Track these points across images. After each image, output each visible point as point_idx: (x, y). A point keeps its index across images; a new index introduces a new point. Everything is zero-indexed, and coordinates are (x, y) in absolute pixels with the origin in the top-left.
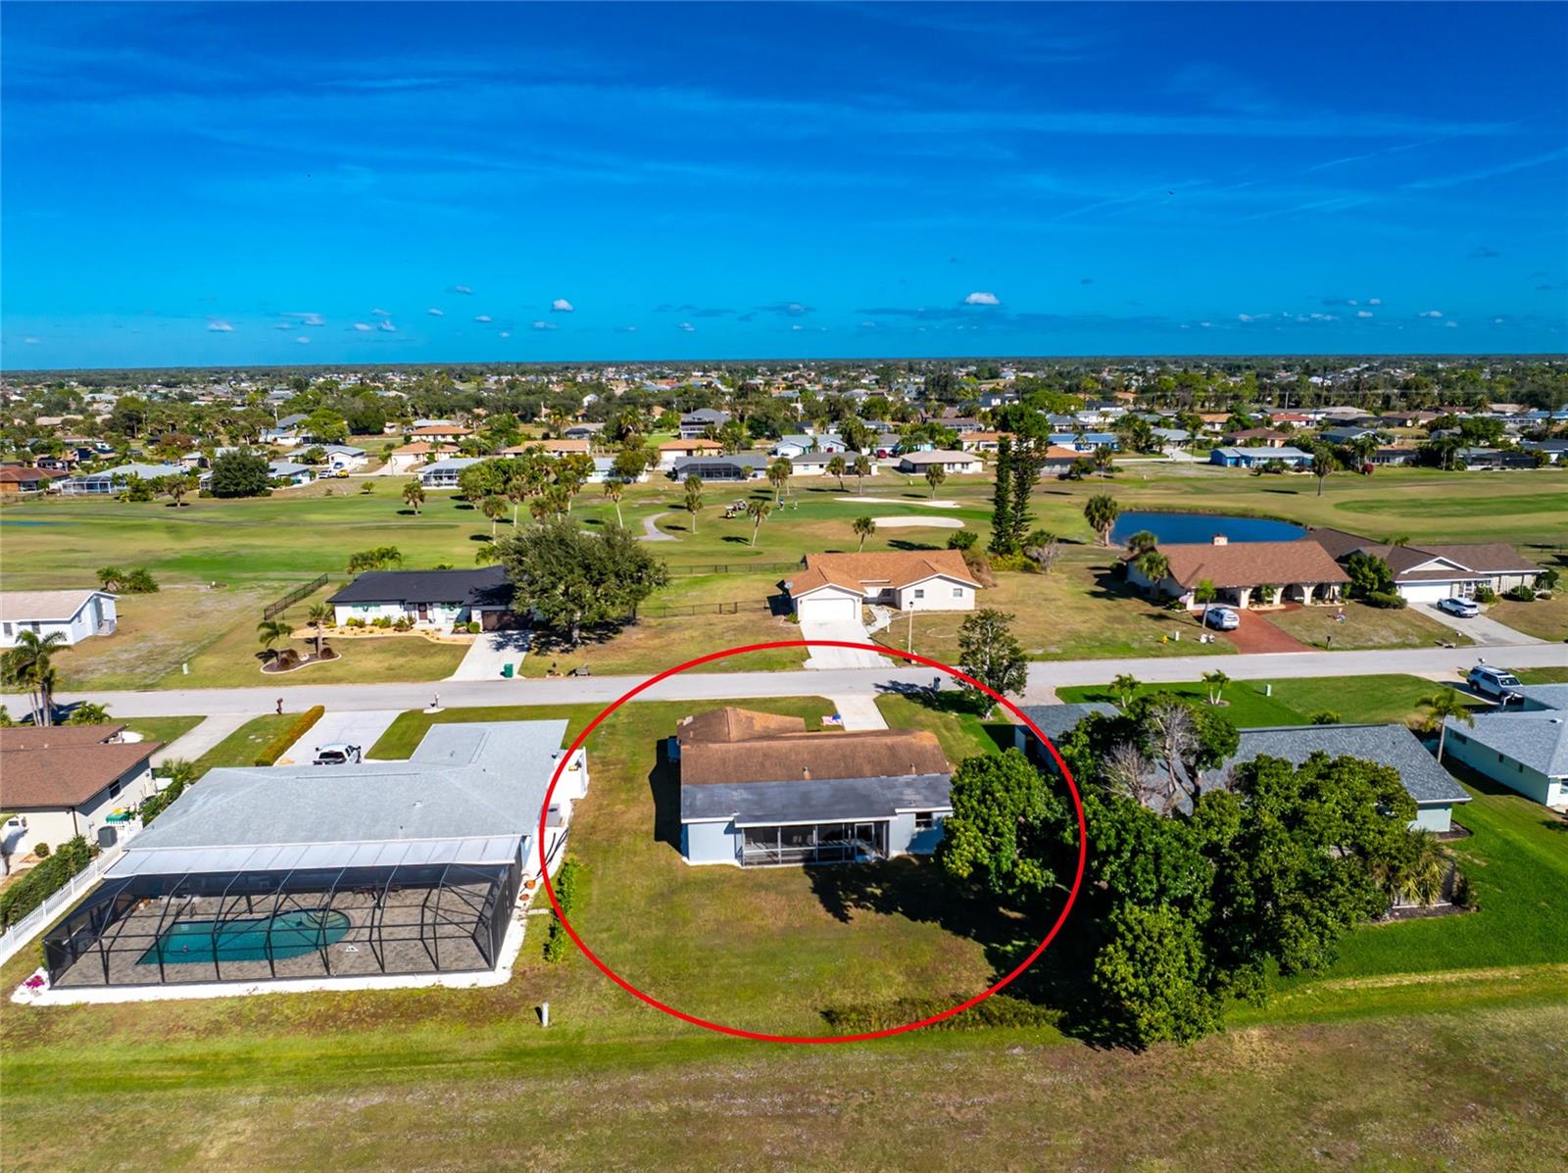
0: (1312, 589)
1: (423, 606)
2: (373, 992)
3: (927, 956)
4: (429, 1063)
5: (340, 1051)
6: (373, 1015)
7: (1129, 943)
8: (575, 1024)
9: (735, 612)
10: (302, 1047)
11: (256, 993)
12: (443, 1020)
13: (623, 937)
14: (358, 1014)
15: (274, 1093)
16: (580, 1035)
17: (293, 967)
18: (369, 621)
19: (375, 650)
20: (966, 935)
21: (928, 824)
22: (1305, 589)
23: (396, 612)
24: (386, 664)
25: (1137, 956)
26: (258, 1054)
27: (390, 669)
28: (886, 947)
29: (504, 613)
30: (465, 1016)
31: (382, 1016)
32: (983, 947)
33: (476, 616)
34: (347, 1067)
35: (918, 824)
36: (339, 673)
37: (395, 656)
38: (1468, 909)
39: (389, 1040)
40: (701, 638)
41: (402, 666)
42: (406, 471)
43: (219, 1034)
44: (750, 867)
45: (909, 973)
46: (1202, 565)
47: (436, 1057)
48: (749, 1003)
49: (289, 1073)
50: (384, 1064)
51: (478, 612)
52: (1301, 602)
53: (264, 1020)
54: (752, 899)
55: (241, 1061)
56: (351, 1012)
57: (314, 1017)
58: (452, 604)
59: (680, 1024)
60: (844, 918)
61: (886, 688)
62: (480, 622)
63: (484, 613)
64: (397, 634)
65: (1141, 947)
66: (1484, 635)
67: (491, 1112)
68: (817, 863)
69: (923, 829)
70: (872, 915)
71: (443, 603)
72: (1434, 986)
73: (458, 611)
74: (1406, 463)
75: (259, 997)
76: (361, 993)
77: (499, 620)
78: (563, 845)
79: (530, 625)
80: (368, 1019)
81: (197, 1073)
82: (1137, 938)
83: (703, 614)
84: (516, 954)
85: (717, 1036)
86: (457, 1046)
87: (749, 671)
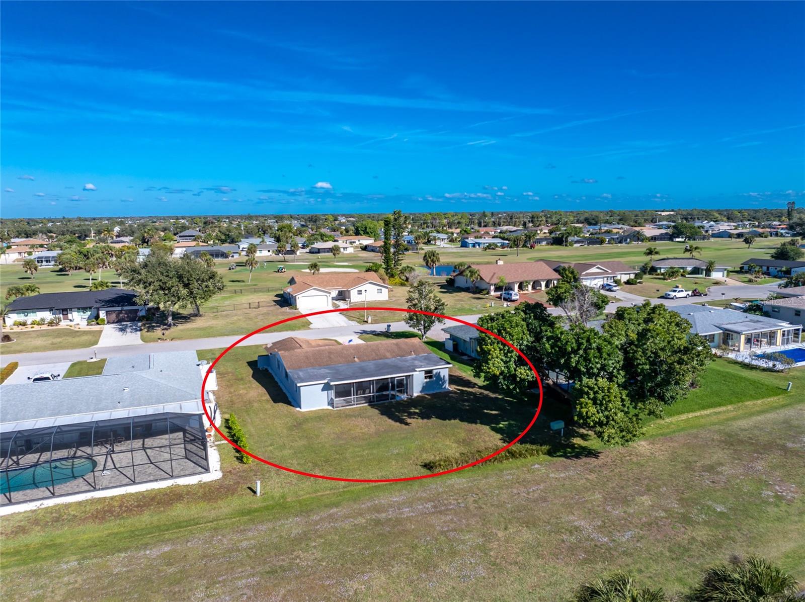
0: (545, 282)
1: (65, 311)
2: (132, 494)
3: (463, 435)
4: (190, 526)
5: (122, 529)
6: (138, 506)
7: (592, 396)
8: (277, 493)
9: (259, 307)
10: (92, 532)
11: (43, 507)
12: (188, 502)
13: (283, 447)
14: (126, 507)
15: (84, 558)
16: (283, 497)
17: (66, 489)
18: (29, 322)
19: (38, 336)
20: (476, 423)
21: (430, 377)
22: (542, 283)
23: (47, 315)
24: (50, 342)
25: (598, 402)
26: (58, 541)
27: (52, 344)
28: (437, 433)
29: (120, 312)
30: (202, 498)
31: (145, 505)
32: (488, 427)
33: (102, 314)
34: (132, 537)
35: (426, 378)
36: (19, 348)
37: (54, 338)
38: (696, 387)
39: (156, 518)
40: (244, 320)
41: (60, 342)
42: (14, 262)
43: (24, 533)
44: (338, 409)
45: (458, 442)
46: (494, 273)
47: (195, 522)
48: (378, 467)
49: (90, 546)
50: (159, 532)
51: (103, 312)
52: (541, 289)
53: (57, 520)
54: (349, 421)
55: (48, 547)
56: (120, 506)
57: (95, 513)
58: (84, 309)
59: (343, 483)
60: (407, 424)
61: (361, 333)
62: (105, 318)
63: (107, 312)
64: (50, 328)
65: (600, 396)
66: (624, 297)
67: (252, 541)
68: (376, 403)
69: (428, 380)
70: (420, 420)
71: (79, 309)
72: (702, 417)
73: (89, 313)
74: (548, 244)
75: (47, 508)
76: (123, 496)
77: (117, 317)
78: (218, 411)
79: (137, 319)
80: (135, 509)
81: (16, 558)
82: (595, 393)
83: (240, 310)
84: (220, 463)
85: (367, 485)
86: (205, 514)
87: (280, 331)
